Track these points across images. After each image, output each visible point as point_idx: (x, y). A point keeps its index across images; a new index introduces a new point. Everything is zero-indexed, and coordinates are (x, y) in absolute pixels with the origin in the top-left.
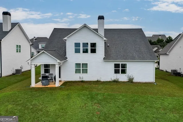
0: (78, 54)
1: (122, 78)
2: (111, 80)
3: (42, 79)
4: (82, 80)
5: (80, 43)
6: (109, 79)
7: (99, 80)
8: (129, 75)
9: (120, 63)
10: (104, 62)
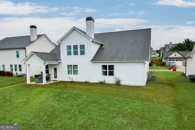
0: (69, 56)
1: (110, 80)
2: (98, 82)
3: (35, 78)
4: (73, 80)
5: (71, 46)
6: (96, 81)
7: (88, 81)
8: (117, 77)
9: (108, 64)
10: (92, 63)
